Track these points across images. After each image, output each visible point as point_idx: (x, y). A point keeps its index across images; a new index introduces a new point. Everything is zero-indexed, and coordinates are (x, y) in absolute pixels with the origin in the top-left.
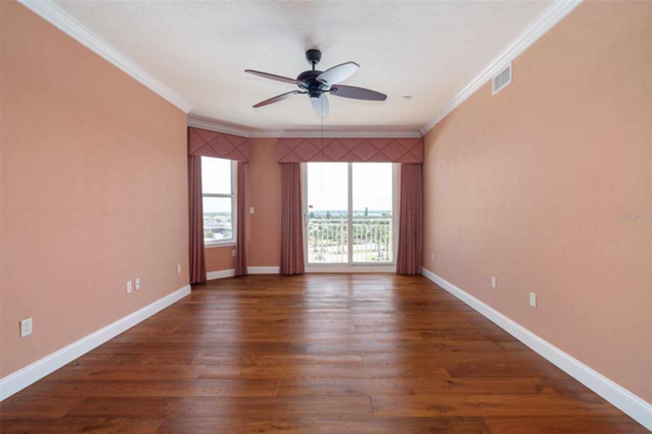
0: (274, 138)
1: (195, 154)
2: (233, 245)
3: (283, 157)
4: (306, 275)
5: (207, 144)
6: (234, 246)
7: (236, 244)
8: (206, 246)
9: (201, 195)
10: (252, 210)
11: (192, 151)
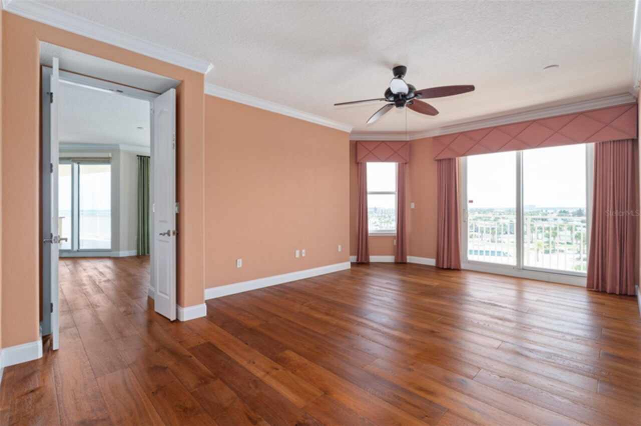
0: (430, 138)
1: (362, 161)
2: (393, 235)
3: (439, 154)
4: (462, 272)
5: (370, 152)
6: (394, 237)
7: (396, 235)
8: (371, 234)
9: (366, 193)
10: (413, 206)
11: (359, 158)
